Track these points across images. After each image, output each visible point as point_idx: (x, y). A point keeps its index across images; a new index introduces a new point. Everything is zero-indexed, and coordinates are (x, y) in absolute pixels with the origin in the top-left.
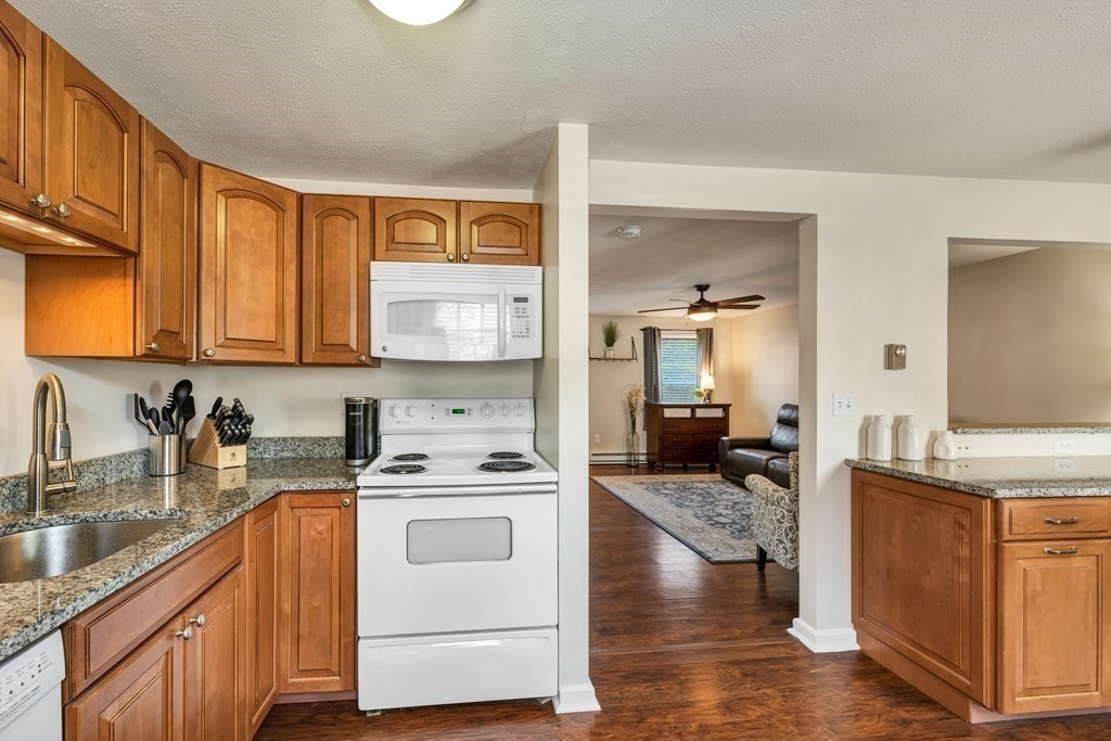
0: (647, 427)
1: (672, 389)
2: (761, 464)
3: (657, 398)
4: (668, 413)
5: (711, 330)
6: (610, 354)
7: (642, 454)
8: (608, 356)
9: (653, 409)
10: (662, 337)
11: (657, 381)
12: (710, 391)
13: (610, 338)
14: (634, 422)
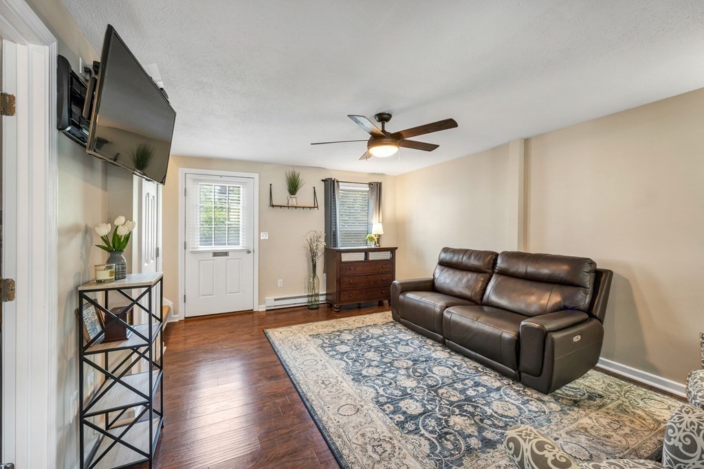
0: (326, 270)
1: (348, 235)
2: (434, 312)
3: (335, 244)
4: (346, 258)
5: (380, 184)
6: (293, 202)
7: (322, 295)
8: (290, 205)
9: (332, 254)
10: (341, 188)
11: (336, 228)
12: (379, 236)
13: (293, 187)
14: (314, 266)
